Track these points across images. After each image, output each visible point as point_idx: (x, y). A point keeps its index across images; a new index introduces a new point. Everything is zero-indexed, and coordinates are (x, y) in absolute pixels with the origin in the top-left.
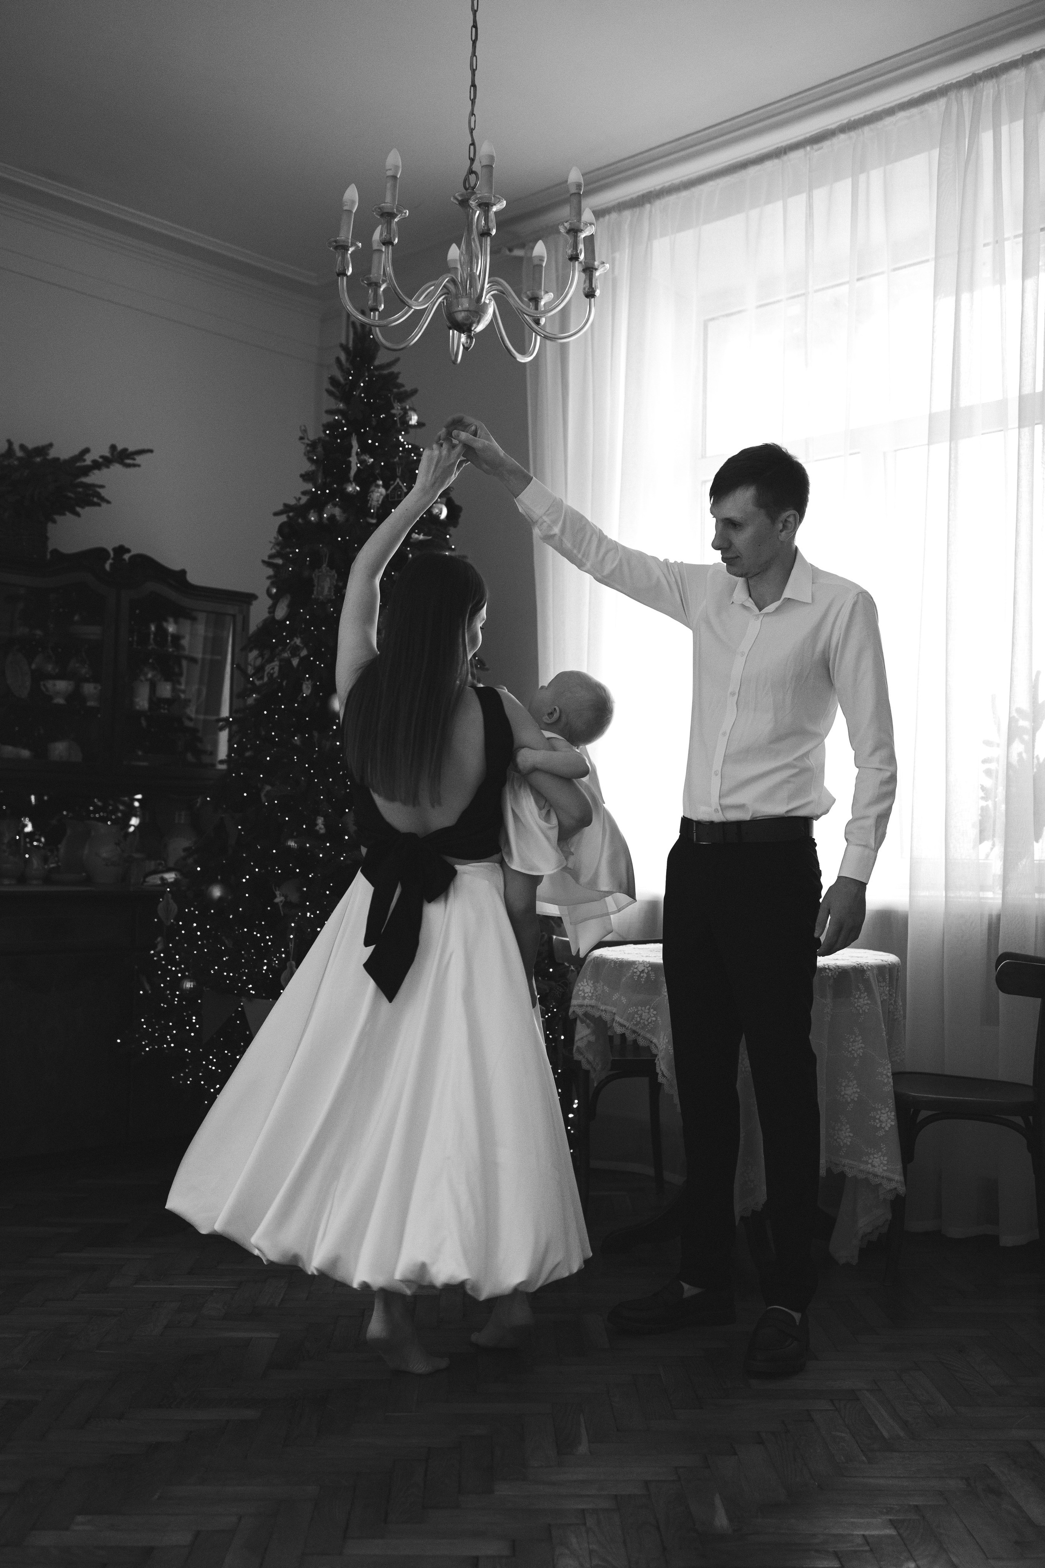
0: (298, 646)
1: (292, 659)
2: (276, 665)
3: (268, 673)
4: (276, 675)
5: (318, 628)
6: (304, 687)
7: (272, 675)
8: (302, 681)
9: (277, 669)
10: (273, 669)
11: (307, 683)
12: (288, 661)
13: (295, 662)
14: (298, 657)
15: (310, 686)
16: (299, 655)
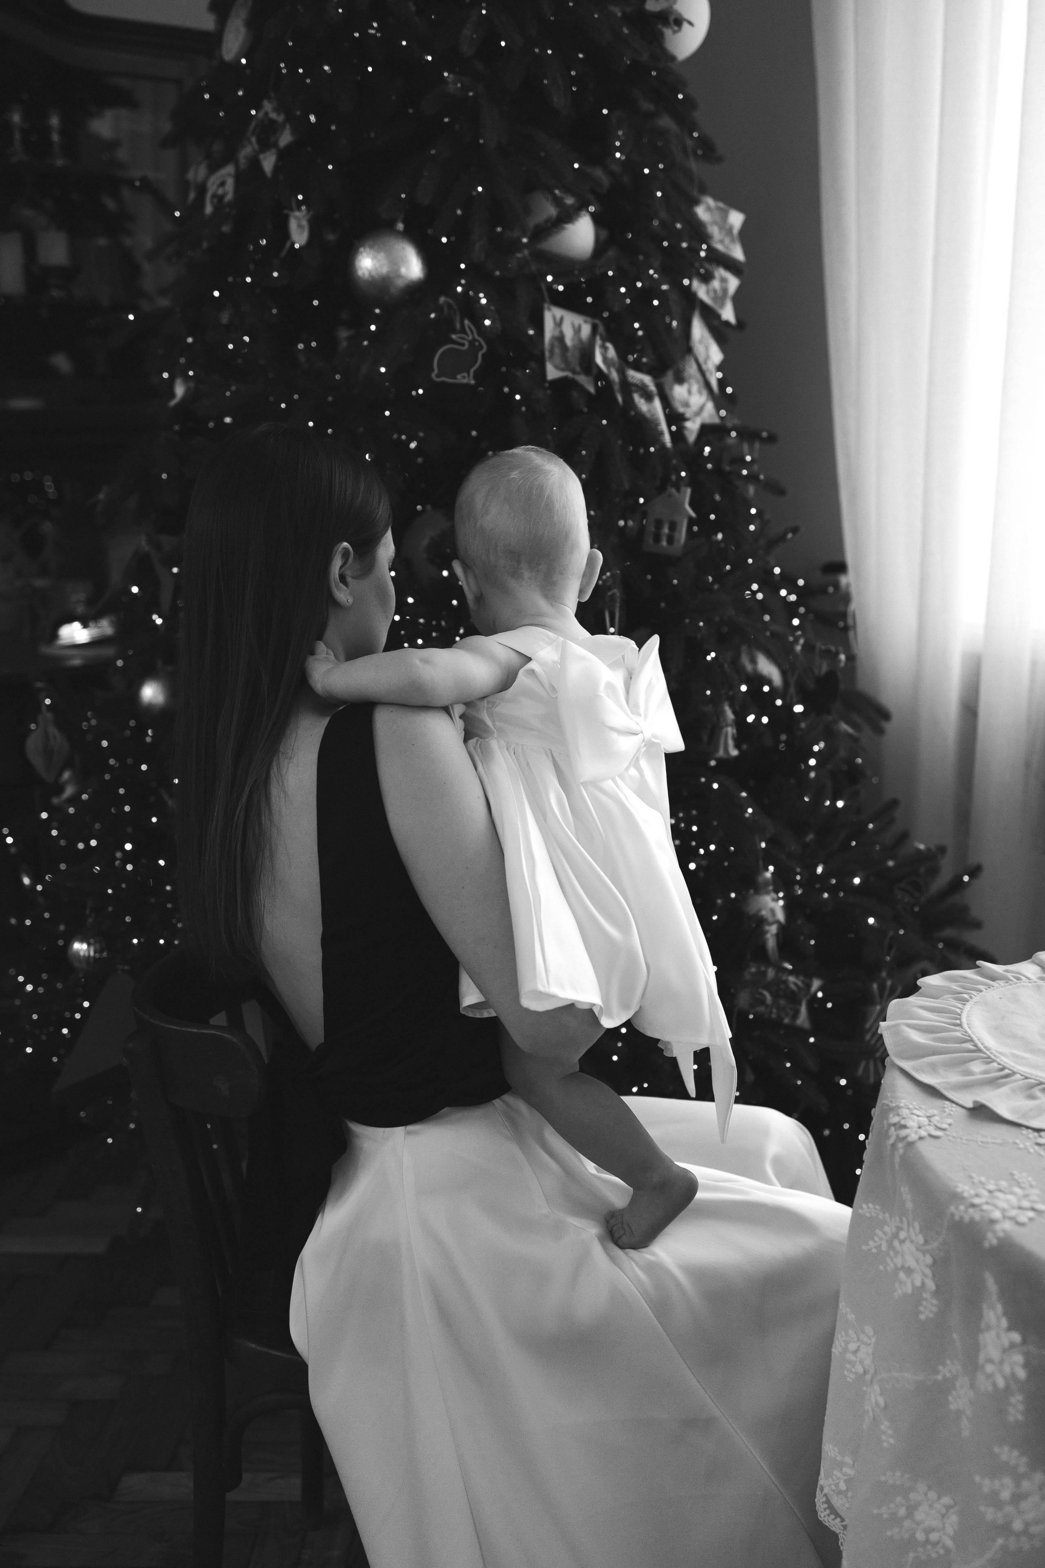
0: (273, 122)
1: (262, 156)
2: (229, 175)
3: (214, 196)
4: (229, 197)
5: (313, 70)
6: (293, 225)
7: (221, 198)
8: (286, 212)
9: (230, 183)
10: (223, 184)
11: (297, 214)
12: (255, 164)
13: (268, 163)
14: (274, 151)
15: (305, 223)
16: (275, 145)
